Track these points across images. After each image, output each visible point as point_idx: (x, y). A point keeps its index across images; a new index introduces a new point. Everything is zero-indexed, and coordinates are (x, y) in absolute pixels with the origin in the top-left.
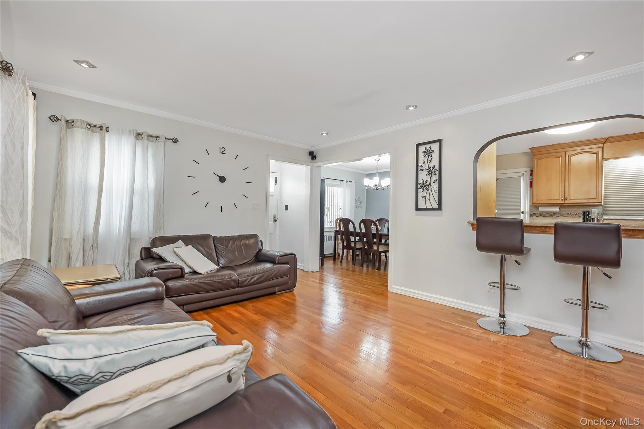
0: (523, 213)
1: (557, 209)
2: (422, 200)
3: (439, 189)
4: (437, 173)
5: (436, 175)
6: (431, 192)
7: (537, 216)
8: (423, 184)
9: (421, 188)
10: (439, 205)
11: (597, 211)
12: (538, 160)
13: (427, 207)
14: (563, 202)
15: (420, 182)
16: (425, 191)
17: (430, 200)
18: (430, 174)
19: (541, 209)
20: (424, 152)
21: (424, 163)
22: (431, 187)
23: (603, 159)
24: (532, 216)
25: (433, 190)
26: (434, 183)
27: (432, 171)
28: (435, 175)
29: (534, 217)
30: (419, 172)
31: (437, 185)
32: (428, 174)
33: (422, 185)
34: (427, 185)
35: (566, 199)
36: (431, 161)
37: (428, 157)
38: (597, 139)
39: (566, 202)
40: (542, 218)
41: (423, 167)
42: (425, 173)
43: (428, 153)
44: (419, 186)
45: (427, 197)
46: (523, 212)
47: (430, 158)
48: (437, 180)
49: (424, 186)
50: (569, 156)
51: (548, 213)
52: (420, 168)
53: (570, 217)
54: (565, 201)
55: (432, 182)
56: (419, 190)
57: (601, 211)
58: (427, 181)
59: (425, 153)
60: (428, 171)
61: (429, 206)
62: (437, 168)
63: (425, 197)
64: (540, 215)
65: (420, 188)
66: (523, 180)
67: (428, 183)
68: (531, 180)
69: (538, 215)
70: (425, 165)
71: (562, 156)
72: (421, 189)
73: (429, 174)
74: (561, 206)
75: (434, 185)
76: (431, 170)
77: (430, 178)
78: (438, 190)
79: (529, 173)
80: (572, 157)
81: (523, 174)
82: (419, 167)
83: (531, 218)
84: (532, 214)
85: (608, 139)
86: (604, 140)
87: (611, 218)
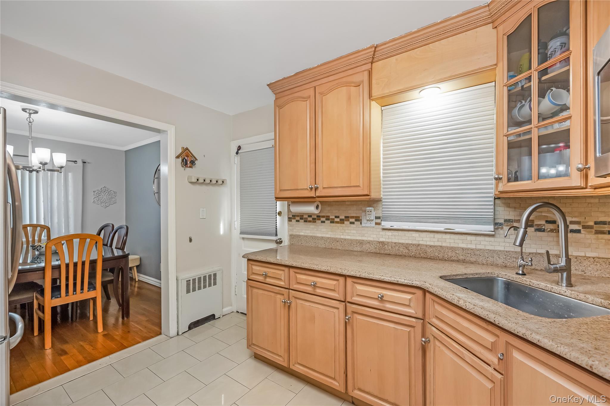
0: (280, 213)
1: (311, 209)
7: (297, 221)
11: (374, 212)
12: (281, 107)
14: (314, 194)
23: (371, 97)
29: (294, 221)
35: (318, 188)
39: (318, 193)
40: (303, 223)
50: (321, 95)
53: (338, 223)
54: (316, 192)
64: (301, 219)
69: (299, 219)
71: (309, 97)
80: (324, 97)
83: (290, 224)
84: (291, 216)
85: (377, 49)
86: (370, 52)
87: (395, 227)
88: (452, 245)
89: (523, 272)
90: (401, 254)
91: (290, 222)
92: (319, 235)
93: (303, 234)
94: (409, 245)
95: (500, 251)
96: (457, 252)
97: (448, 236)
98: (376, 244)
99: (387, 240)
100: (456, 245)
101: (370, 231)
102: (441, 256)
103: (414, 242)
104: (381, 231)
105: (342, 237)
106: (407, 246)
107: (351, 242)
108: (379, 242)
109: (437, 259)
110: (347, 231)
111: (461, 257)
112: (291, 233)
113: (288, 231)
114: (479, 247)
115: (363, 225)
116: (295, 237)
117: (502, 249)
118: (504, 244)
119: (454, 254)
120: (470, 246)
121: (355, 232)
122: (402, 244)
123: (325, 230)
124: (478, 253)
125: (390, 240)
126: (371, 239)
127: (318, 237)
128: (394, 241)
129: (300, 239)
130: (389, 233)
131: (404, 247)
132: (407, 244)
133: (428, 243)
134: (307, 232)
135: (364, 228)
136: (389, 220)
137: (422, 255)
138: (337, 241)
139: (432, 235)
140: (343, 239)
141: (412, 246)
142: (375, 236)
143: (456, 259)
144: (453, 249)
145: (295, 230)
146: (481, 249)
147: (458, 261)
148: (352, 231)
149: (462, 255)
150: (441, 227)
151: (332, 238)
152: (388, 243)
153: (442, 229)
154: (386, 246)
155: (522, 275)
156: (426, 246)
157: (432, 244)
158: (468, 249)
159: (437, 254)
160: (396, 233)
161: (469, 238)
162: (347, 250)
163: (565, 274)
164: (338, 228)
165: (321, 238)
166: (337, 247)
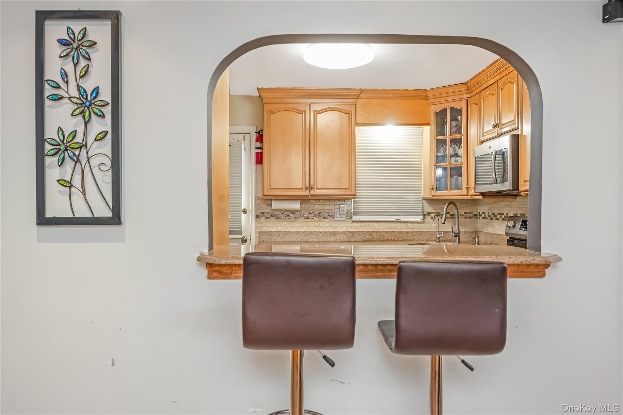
0: (245, 211)
1: (297, 205)
2: (60, 192)
3: (112, 162)
4: (108, 110)
5: (104, 116)
6: (87, 169)
7: (267, 218)
8: (63, 142)
9: (54, 154)
10: (113, 211)
11: (346, 208)
12: (272, 113)
13: (76, 216)
14: (307, 193)
15: (51, 133)
16: (69, 164)
17: (84, 194)
18: (82, 113)
19: (276, 205)
20: (63, 43)
21: (64, 75)
22: (87, 152)
23: (356, 124)
24: (259, 218)
25: (94, 162)
26: (96, 140)
27: (91, 105)
28: (100, 116)
29: (263, 219)
30: (47, 102)
31: (106, 147)
32: (78, 112)
33: (59, 145)
34: (76, 146)
35: (312, 188)
36: (86, 72)
37: (78, 59)
38: (349, 89)
39: (312, 192)
40: (274, 220)
41: (59, 87)
42: (67, 107)
43: (78, 47)
44: (48, 147)
45: (77, 182)
46: (245, 209)
47: (83, 63)
48: (107, 132)
49: (66, 149)
50: (315, 112)
51: (282, 211)
52: (48, 91)
53: (313, 219)
54: (310, 191)
55: (91, 138)
56: (48, 160)
57: (351, 208)
58: (74, 134)
59: (65, 45)
60: (79, 102)
61: (82, 212)
62: (106, 95)
63: (70, 183)
64: (272, 216)
65: (52, 152)
66: (245, 149)
67: (79, 139)
68: (258, 150)
69: (269, 216)
70: (67, 82)
71: (305, 111)
72: (56, 158)
73: (80, 113)
74: (303, 199)
75: (97, 147)
76: (86, 99)
77: (86, 123)
78: (109, 164)
79: (254, 136)
80: (318, 115)
81: (244, 137)
82: (47, 86)
83: (257, 222)
84: (259, 214)
85: (362, 92)
86: (358, 92)
87: (362, 219)
88: (399, 230)
89: (439, 240)
90: (366, 240)
91: (258, 220)
92: (293, 230)
93: (274, 230)
94: (372, 233)
95: (425, 231)
96: (403, 234)
97: (397, 224)
98: (347, 234)
99: (355, 230)
100: (402, 230)
101: (342, 224)
102: (393, 238)
103: (375, 230)
104: (351, 223)
105: (316, 230)
106: (370, 233)
107: (327, 234)
108: (350, 232)
109: (391, 241)
110: (321, 225)
111: (405, 238)
112: (259, 230)
113: (256, 229)
114: (414, 230)
115: (336, 219)
116: (266, 234)
117: (426, 230)
118: (427, 227)
119: (401, 236)
120: (409, 230)
121: (328, 225)
122: (367, 232)
123: (299, 225)
124: (414, 234)
125: (357, 230)
126: (343, 230)
127: (292, 232)
128: (361, 230)
129: (273, 235)
130: (357, 225)
131: (369, 234)
132: (371, 232)
133: (385, 230)
134: (279, 228)
135: (336, 222)
136: (359, 214)
137: (381, 239)
138: (313, 234)
139: (387, 224)
140: (318, 232)
141: (374, 233)
142: (345, 228)
143: (401, 239)
144: (400, 233)
145: (264, 228)
146: (416, 231)
147: (403, 241)
148: (326, 225)
149: (406, 236)
150: (393, 218)
151: (308, 232)
152: (357, 232)
153: (394, 220)
154: (355, 235)
155: (439, 242)
156: (384, 232)
157: (387, 230)
158: (409, 232)
159: (390, 237)
160: (362, 224)
161: (409, 225)
162: (322, 241)
163: (458, 237)
164: (313, 223)
165: (296, 232)
166: (313, 240)
